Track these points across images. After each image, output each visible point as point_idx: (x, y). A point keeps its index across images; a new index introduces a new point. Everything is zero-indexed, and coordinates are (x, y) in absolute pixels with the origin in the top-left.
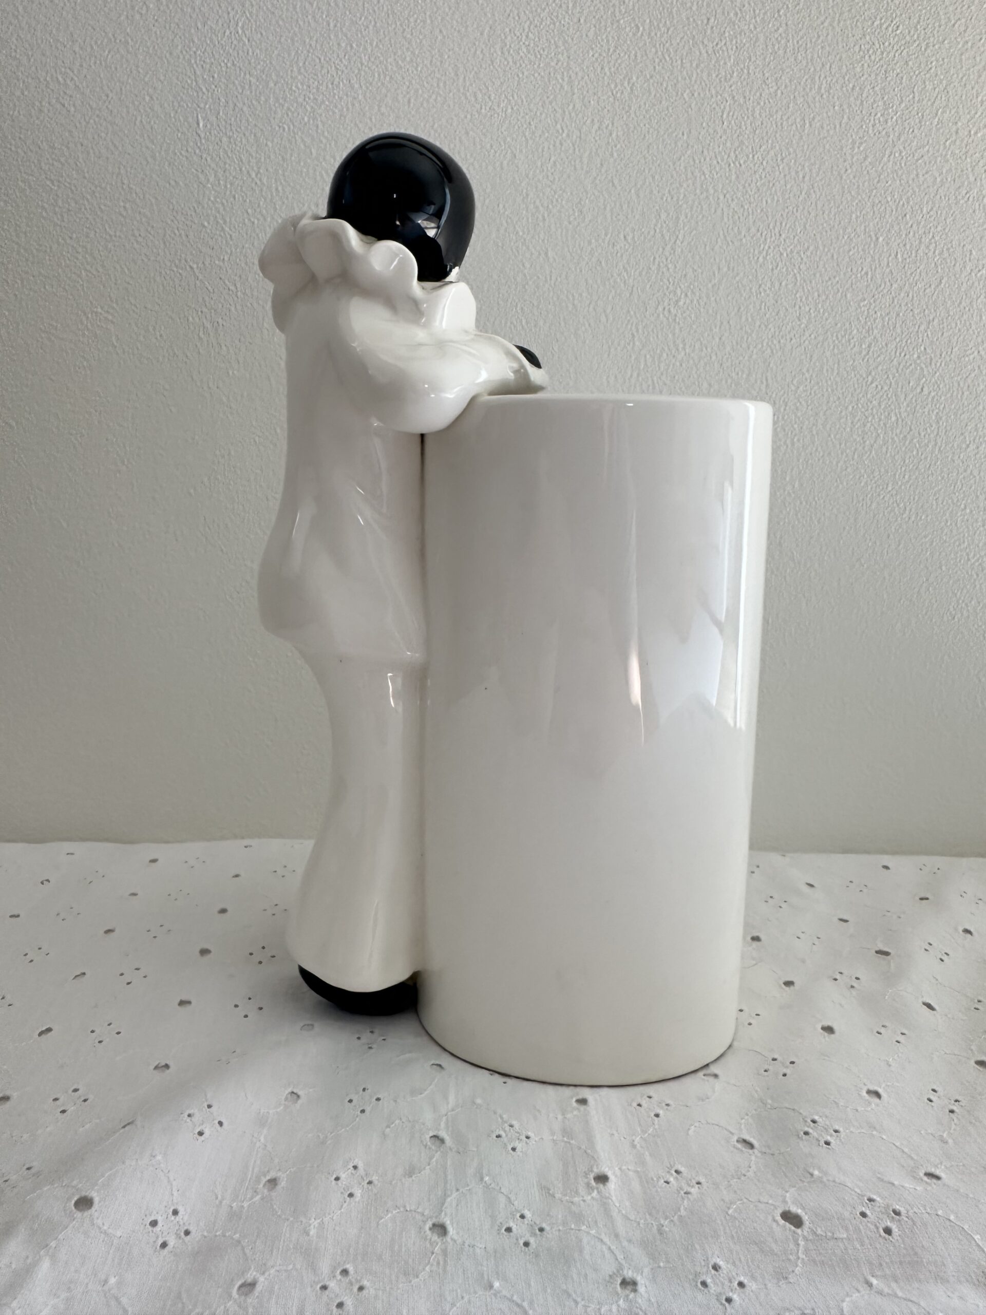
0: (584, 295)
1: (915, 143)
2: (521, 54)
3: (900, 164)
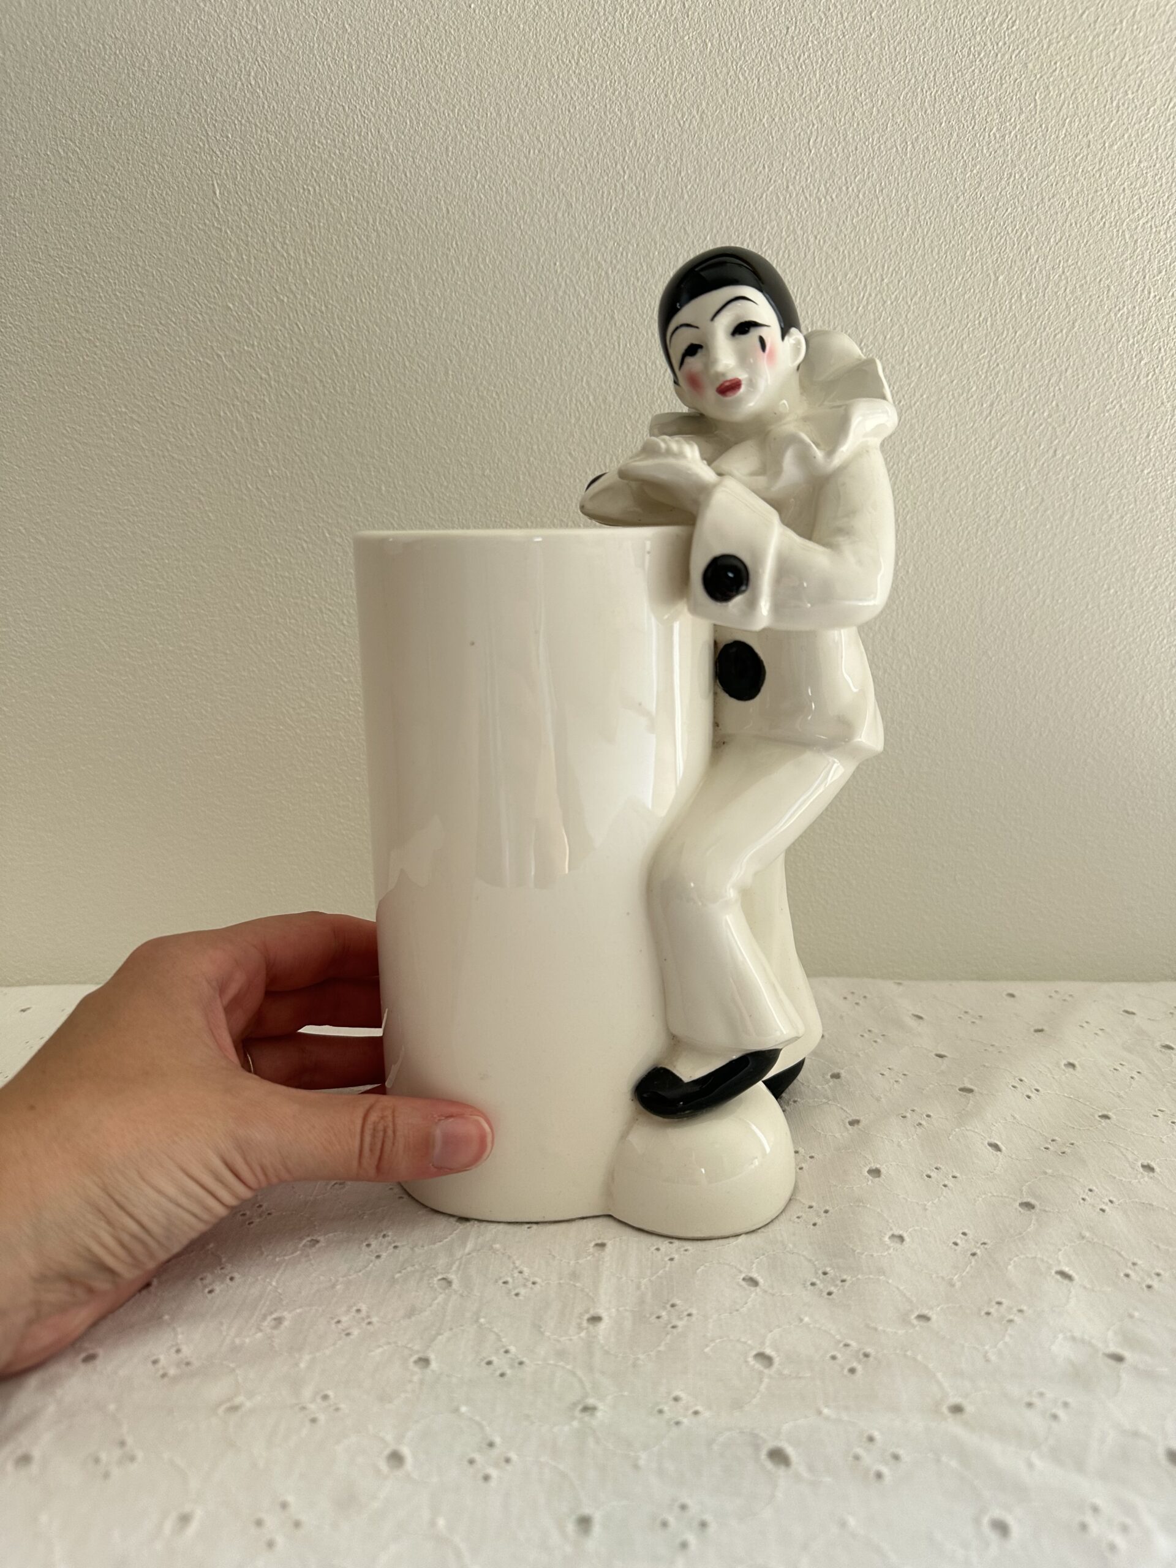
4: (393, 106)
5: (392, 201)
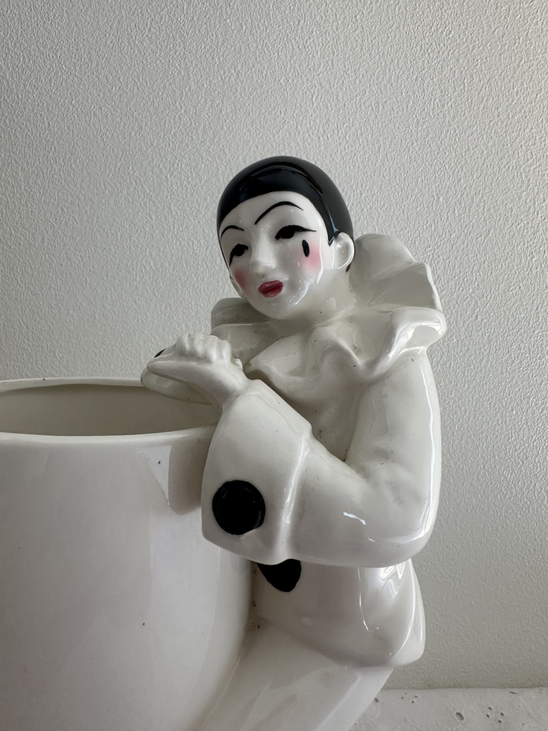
0: (202, 241)
1: (466, 123)
2: (145, 44)
3: (455, 140)
4: (10, 47)
5: (6, 114)
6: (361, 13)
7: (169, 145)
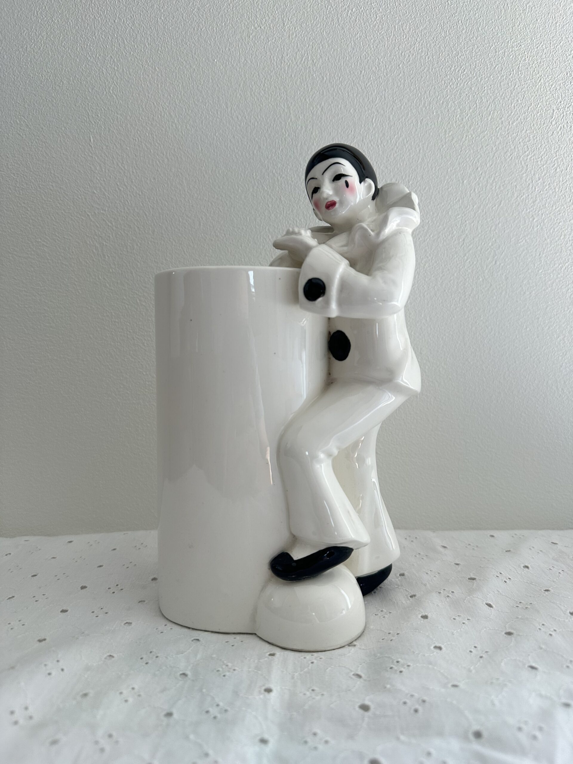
0: (302, 220)
1: (479, 130)
2: (261, 95)
3: (472, 142)
4: (177, 103)
5: (175, 145)
6: (402, 63)
7: (279, 157)
